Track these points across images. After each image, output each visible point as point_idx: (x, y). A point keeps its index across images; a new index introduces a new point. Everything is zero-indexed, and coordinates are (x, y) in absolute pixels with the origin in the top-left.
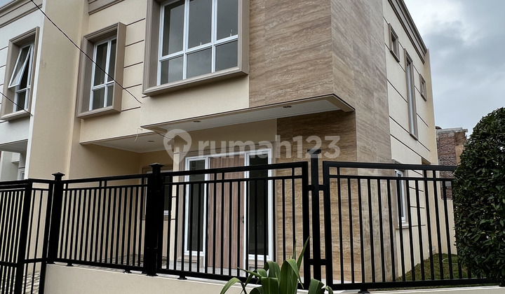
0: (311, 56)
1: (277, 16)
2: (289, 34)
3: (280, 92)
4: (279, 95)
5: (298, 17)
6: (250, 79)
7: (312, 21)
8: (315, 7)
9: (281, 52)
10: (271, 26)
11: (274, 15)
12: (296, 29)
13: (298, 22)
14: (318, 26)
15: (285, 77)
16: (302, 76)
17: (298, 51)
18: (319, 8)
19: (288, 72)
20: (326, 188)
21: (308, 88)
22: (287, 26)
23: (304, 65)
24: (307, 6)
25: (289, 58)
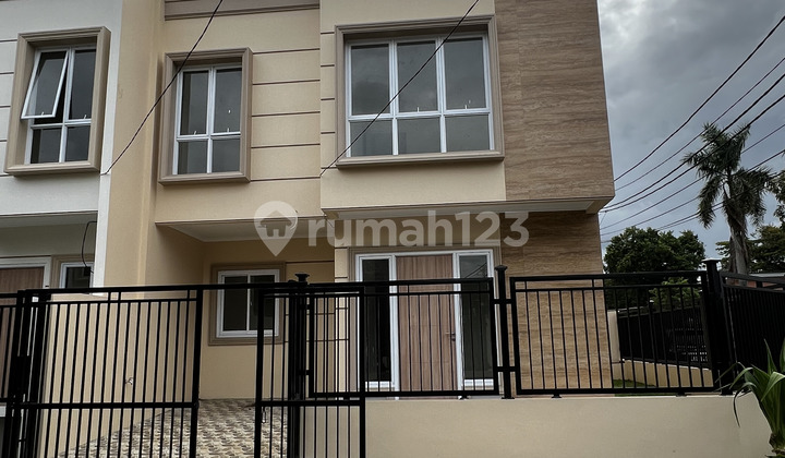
0: (586, 151)
1: (538, 98)
2: (556, 122)
3: (549, 186)
4: (548, 191)
5: (568, 104)
6: (506, 167)
7: (586, 113)
8: (589, 97)
9: (547, 141)
10: (531, 107)
11: (534, 95)
12: (565, 117)
13: (568, 110)
14: (591, 119)
15: (555, 170)
16: (578, 172)
17: (570, 143)
18: (592, 100)
19: (558, 166)
20: (513, 301)
21: (584, 187)
22: (554, 112)
23: (579, 160)
24: (577, 95)
25: (558, 150)
